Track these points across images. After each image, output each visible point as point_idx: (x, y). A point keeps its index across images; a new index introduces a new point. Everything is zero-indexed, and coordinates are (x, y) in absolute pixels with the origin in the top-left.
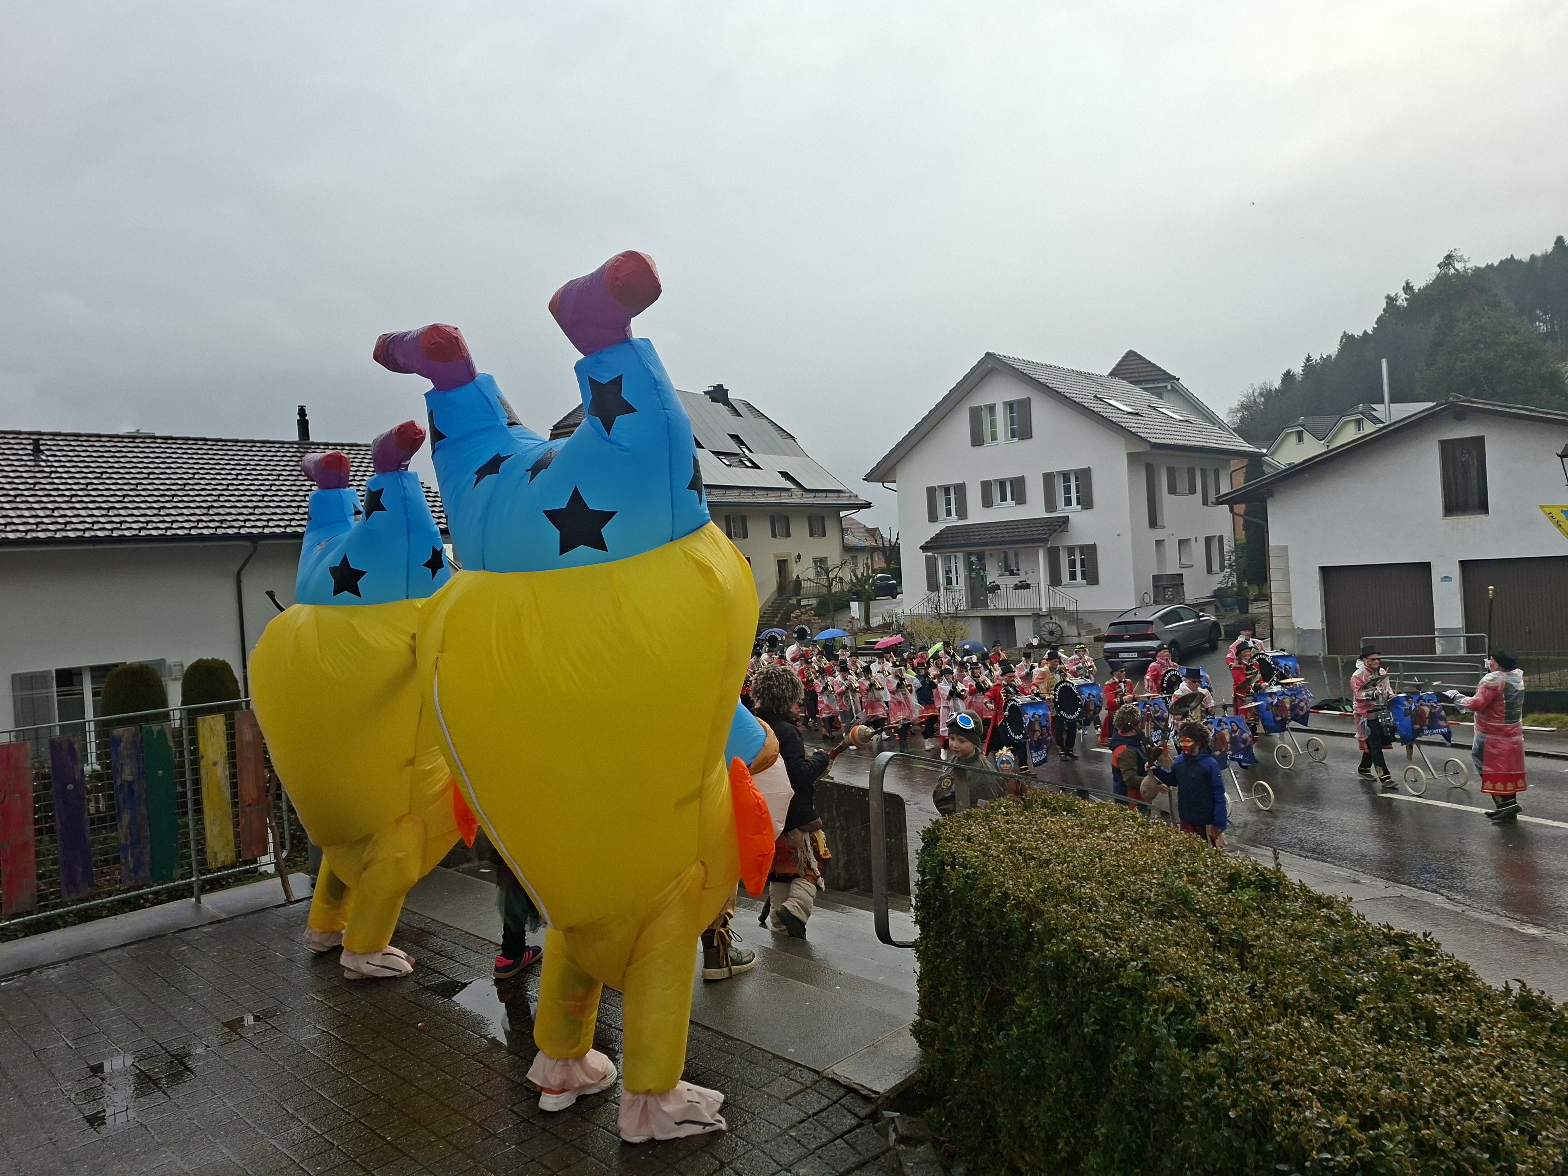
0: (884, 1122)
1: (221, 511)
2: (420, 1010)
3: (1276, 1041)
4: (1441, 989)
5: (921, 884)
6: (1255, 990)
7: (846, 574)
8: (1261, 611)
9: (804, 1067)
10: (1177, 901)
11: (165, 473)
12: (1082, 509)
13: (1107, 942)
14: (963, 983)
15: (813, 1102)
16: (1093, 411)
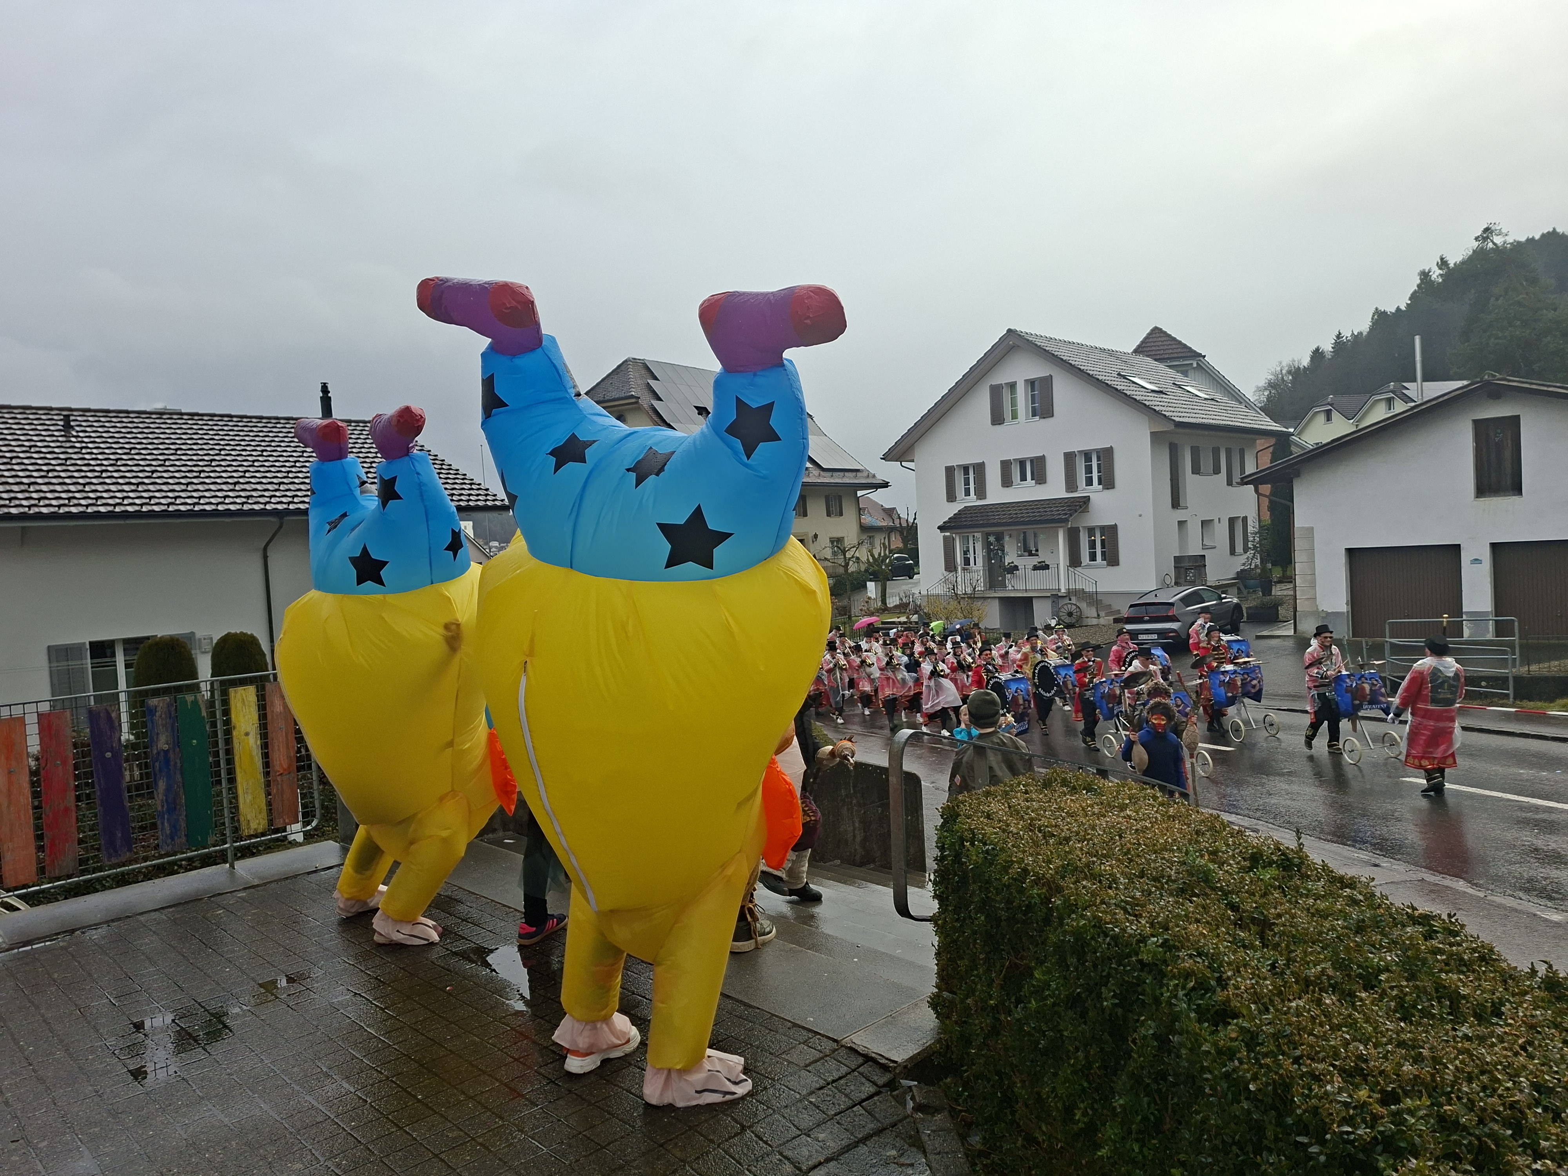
0: (901, 1090)
1: (247, 487)
2: (448, 975)
3: (1298, 1016)
4: (1465, 969)
5: (939, 860)
6: (1276, 967)
7: (863, 554)
8: (1285, 593)
9: (823, 1036)
10: (1198, 878)
11: (192, 449)
12: (1103, 489)
13: (1127, 919)
14: (982, 956)
15: (832, 1069)
16: (1116, 389)
